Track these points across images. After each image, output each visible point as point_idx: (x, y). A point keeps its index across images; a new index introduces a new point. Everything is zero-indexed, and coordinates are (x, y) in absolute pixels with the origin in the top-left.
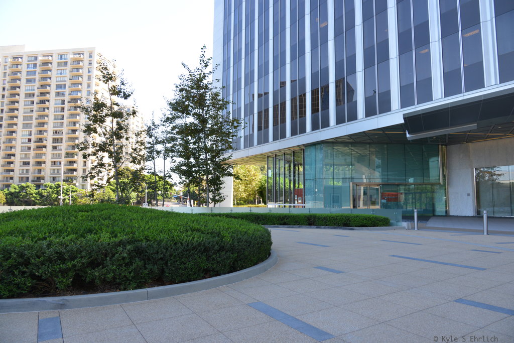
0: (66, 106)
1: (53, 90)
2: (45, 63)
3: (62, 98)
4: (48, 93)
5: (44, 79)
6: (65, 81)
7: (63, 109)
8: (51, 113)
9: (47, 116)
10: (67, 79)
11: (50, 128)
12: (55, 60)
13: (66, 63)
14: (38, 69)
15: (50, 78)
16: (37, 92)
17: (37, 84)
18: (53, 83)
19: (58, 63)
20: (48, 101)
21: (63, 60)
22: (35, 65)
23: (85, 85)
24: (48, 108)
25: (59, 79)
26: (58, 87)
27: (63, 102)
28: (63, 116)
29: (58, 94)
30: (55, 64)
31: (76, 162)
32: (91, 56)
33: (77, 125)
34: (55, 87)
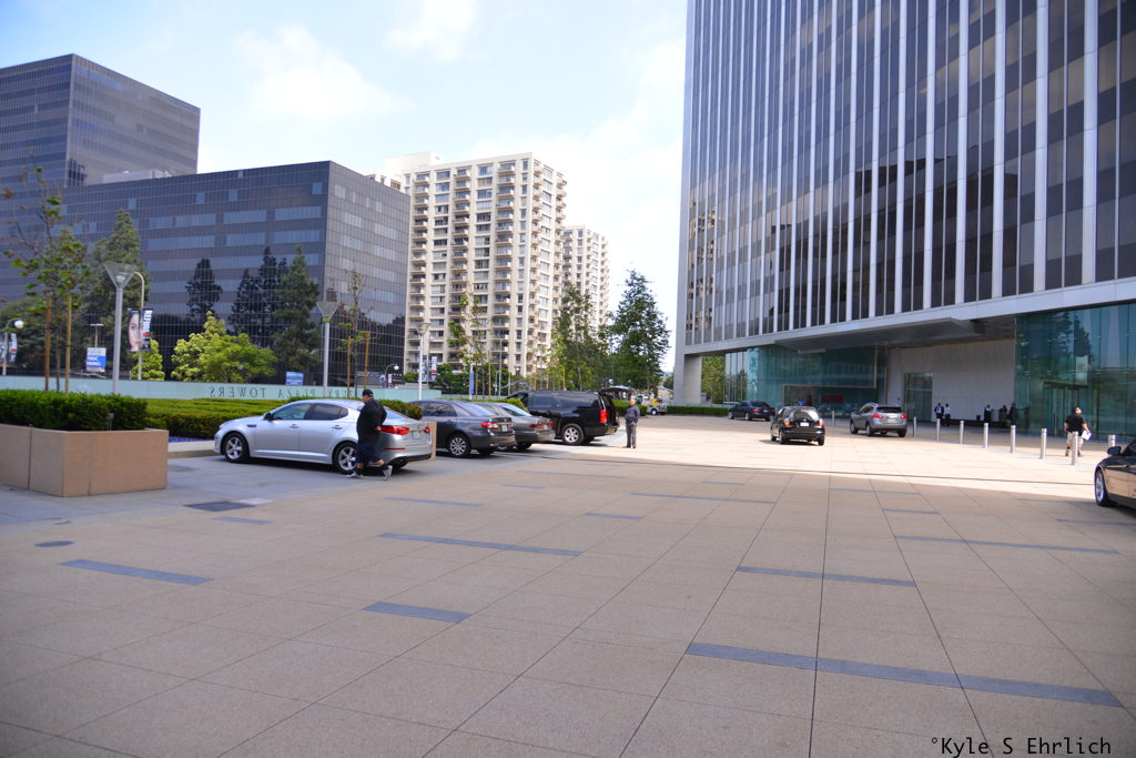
0: (492, 245)
1: (472, 221)
2: (461, 182)
3: (486, 234)
4: (467, 227)
5: (461, 205)
6: (489, 208)
7: (487, 250)
8: (471, 256)
9: (466, 262)
11: (470, 279)
12: (474, 174)
13: (490, 180)
14: (451, 191)
15: (469, 204)
16: (451, 226)
17: (451, 214)
18: (473, 210)
19: (479, 179)
20: (467, 239)
21: (486, 175)
22: (447, 185)
23: (518, 213)
24: (467, 251)
25: (480, 205)
26: (480, 217)
27: (488, 239)
28: (487, 261)
29: (480, 228)
30: (474, 182)
31: (507, 332)
32: (526, 165)
33: (509, 277)
34: (475, 217)
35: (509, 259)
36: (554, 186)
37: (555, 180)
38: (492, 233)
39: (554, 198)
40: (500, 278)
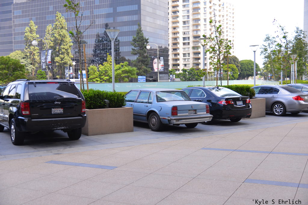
0: (190, 14)
1: (181, 4)
4: (178, 6)
9: (178, 22)
11: (181, 30)
20: (178, 11)
24: (178, 17)
28: (189, 21)
29: (184, 6)
31: (199, 53)
33: (199, 28)
35: (198, 20)
38: (190, 8)
40: (195, 28)
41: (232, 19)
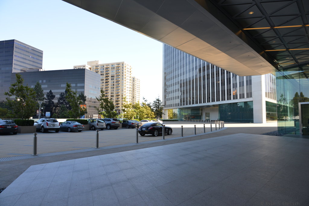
0: (115, 83)
1: (110, 78)
2: (107, 68)
3: (113, 81)
4: (108, 79)
5: (107, 74)
7: (114, 85)
8: (110, 86)
9: (108, 87)
10: (115, 74)
11: (110, 92)
12: (110, 67)
13: (114, 68)
14: (105, 70)
15: (109, 74)
16: (104, 79)
17: (104, 76)
18: (110, 75)
19: (111, 68)
20: (109, 82)
21: (113, 67)
22: (103, 69)
23: (121, 76)
24: (109, 85)
25: (112, 74)
28: (114, 87)
29: (112, 79)
30: (110, 68)
31: (119, 104)
32: (123, 65)
33: (119, 91)
34: (111, 77)
35: (119, 87)
36: (129, 69)
37: (129, 68)
38: (115, 81)
39: (129, 72)
40: (117, 91)
41: (138, 87)
